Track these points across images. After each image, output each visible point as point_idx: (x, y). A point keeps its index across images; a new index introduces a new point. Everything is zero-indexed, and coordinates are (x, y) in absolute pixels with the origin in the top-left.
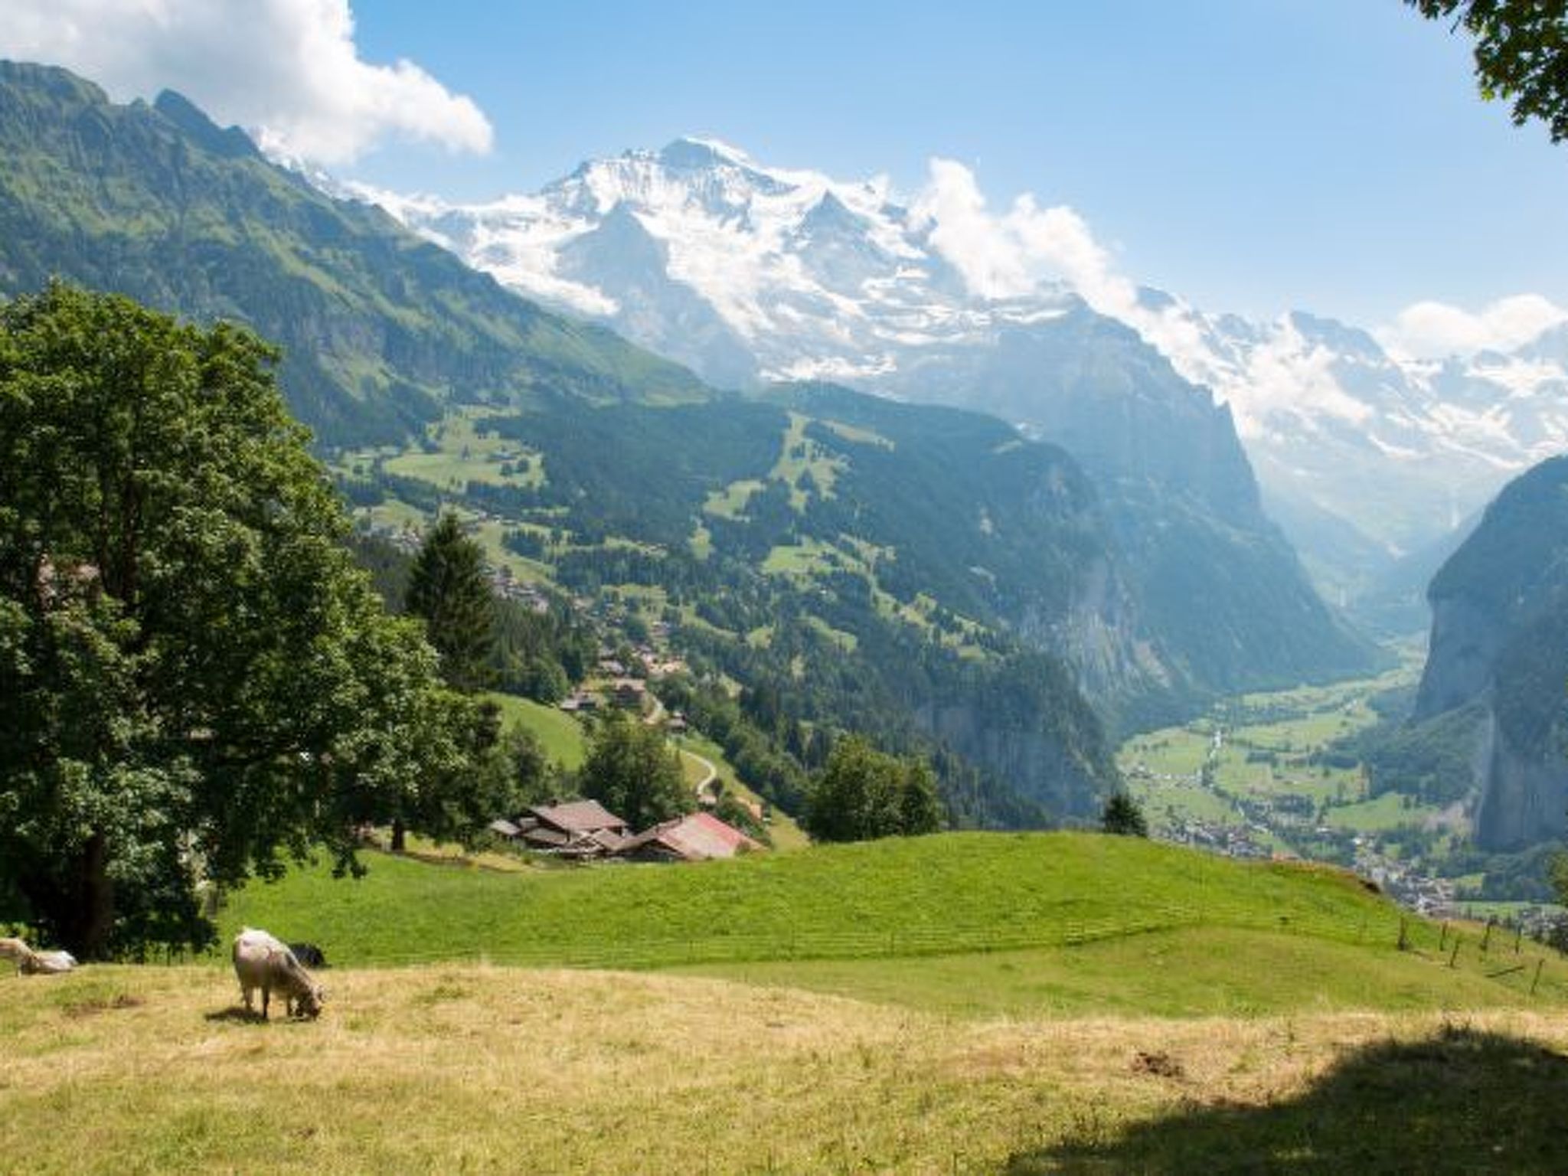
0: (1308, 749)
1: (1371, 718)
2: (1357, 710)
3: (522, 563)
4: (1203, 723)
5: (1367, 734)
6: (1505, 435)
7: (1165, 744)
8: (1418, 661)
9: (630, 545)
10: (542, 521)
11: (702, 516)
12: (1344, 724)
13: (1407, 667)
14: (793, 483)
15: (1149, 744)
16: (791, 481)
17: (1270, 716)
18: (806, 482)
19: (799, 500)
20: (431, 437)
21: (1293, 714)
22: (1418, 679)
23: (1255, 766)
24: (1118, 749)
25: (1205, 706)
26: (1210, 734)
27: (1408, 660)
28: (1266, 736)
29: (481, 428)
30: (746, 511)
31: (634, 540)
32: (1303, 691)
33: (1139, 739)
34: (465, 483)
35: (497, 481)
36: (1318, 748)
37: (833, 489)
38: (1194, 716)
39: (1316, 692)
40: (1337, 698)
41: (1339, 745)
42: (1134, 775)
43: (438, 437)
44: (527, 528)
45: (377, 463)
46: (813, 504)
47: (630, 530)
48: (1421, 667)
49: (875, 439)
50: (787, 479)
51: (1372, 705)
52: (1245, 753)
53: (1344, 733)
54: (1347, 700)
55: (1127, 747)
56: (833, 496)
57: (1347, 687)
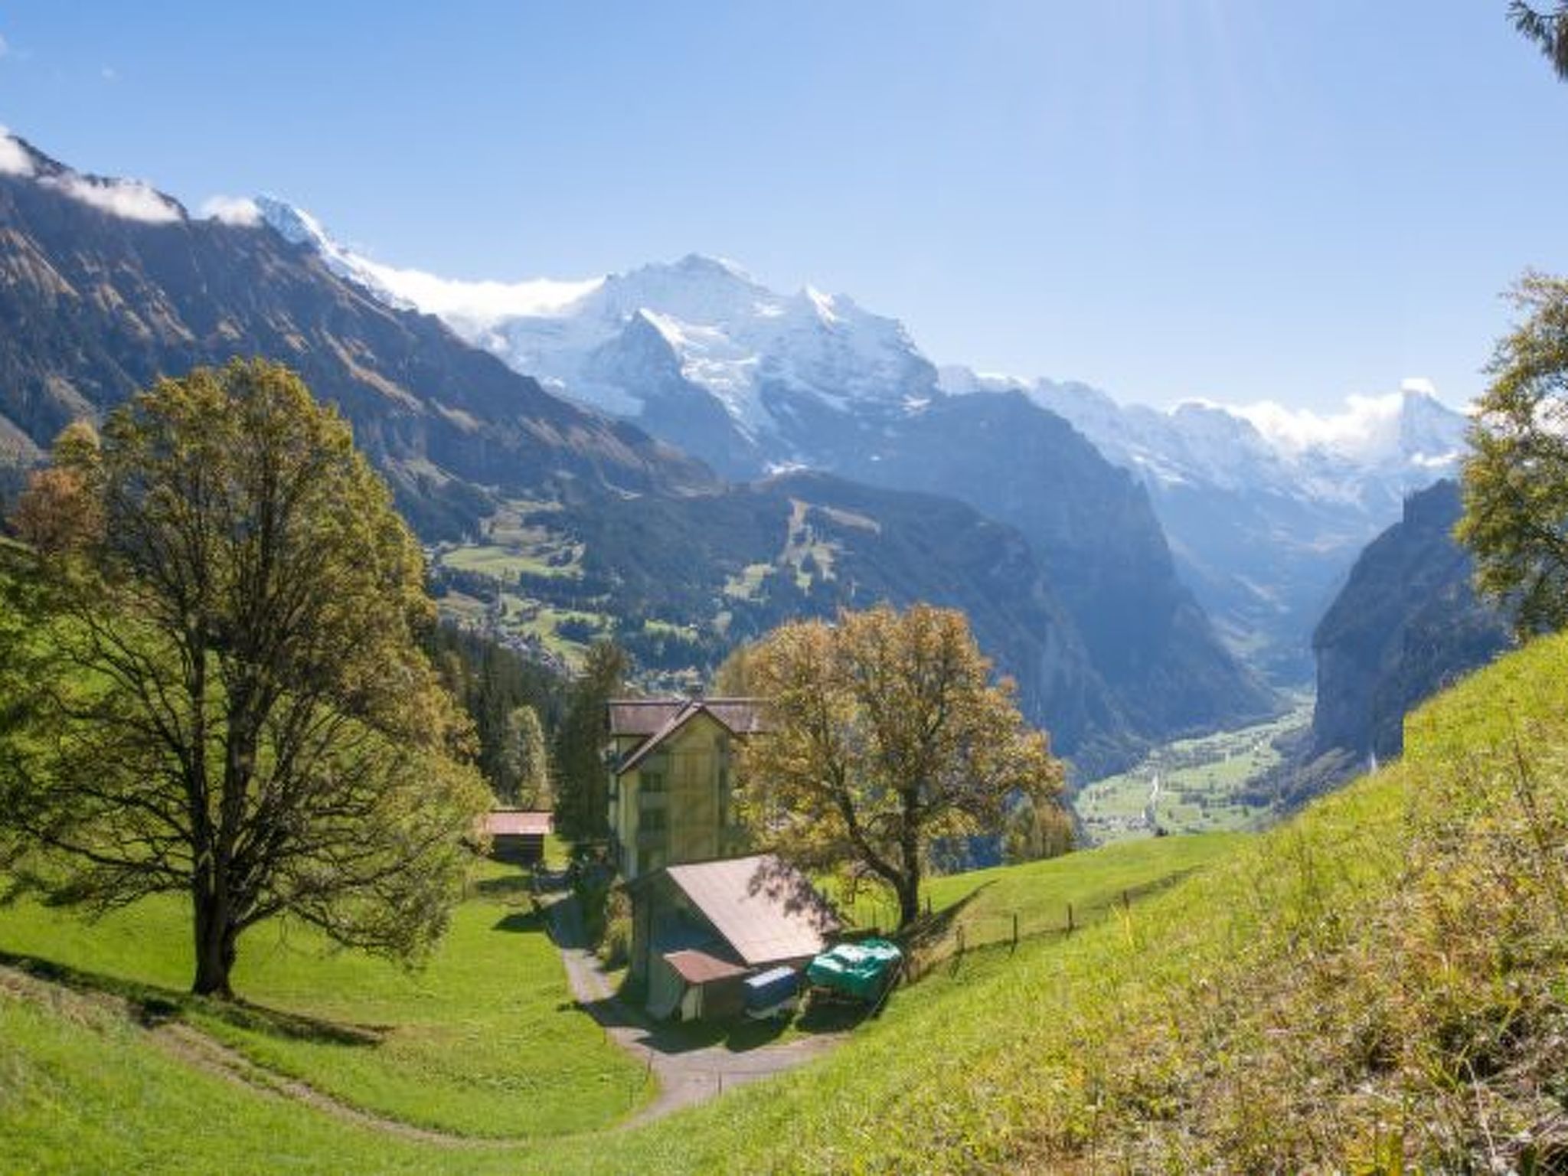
0: (1228, 787)
1: (1276, 758)
2: (1262, 752)
3: (574, 649)
4: (1144, 770)
5: (1273, 773)
6: (1358, 503)
7: (1113, 791)
8: (1308, 704)
9: (666, 627)
10: (589, 609)
11: (724, 599)
12: (1255, 764)
13: (1299, 710)
14: (799, 566)
15: (1101, 790)
16: (797, 563)
17: (1196, 761)
18: (810, 565)
19: (804, 581)
20: (485, 531)
21: (1212, 757)
22: (1309, 720)
23: (1187, 806)
24: (1075, 797)
25: (1143, 754)
26: (1148, 779)
27: (1300, 704)
28: (1193, 779)
29: (529, 522)
30: (760, 593)
31: (670, 622)
32: (1219, 737)
33: (1093, 787)
34: (518, 574)
35: (547, 572)
36: (1236, 788)
37: (832, 569)
38: (1134, 764)
39: (1230, 737)
40: (1246, 741)
41: (1253, 783)
42: (1091, 820)
43: (491, 531)
44: (577, 615)
45: (437, 558)
46: (817, 584)
47: (664, 614)
48: (1312, 708)
49: (865, 522)
50: (793, 563)
51: (1276, 746)
52: (1178, 795)
53: (1256, 773)
54: (1255, 742)
55: (1083, 795)
56: (833, 576)
57: (1253, 730)
